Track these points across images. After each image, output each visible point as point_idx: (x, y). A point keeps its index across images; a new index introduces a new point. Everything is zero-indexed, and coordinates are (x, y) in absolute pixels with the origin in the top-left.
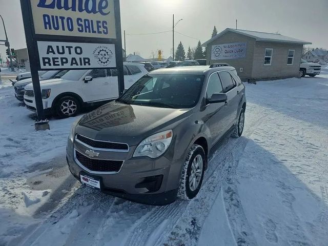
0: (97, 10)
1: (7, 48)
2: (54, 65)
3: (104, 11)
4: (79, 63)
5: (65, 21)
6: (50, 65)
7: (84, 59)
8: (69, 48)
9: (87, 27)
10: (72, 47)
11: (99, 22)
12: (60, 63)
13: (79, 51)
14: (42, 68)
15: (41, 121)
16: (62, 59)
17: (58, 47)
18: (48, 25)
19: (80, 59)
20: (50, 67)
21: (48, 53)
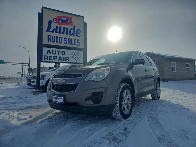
0: (75, 34)
1: (29, 67)
2: (50, 59)
3: (79, 35)
4: (63, 59)
5: (58, 39)
6: (47, 59)
7: (66, 57)
8: (59, 51)
9: (69, 42)
10: (60, 51)
11: (76, 40)
12: (53, 59)
13: (63, 53)
14: (43, 61)
15: (37, 90)
16: (54, 57)
17: (53, 51)
18: (49, 40)
19: (64, 57)
20: (47, 61)
21: (47, 53)
